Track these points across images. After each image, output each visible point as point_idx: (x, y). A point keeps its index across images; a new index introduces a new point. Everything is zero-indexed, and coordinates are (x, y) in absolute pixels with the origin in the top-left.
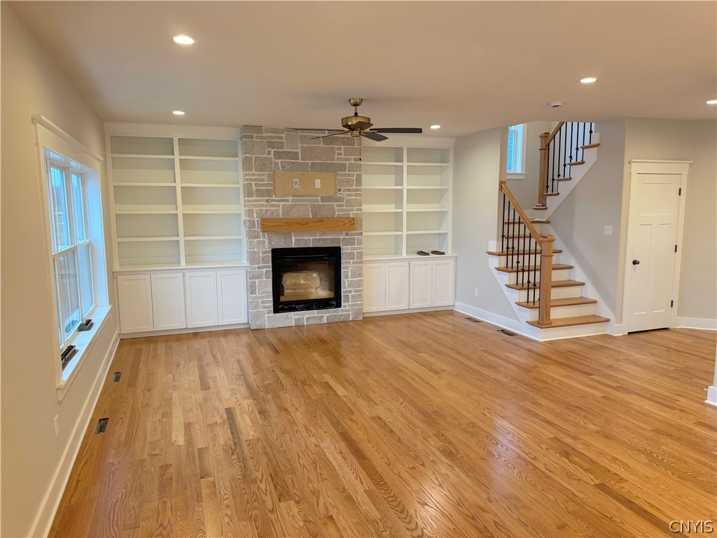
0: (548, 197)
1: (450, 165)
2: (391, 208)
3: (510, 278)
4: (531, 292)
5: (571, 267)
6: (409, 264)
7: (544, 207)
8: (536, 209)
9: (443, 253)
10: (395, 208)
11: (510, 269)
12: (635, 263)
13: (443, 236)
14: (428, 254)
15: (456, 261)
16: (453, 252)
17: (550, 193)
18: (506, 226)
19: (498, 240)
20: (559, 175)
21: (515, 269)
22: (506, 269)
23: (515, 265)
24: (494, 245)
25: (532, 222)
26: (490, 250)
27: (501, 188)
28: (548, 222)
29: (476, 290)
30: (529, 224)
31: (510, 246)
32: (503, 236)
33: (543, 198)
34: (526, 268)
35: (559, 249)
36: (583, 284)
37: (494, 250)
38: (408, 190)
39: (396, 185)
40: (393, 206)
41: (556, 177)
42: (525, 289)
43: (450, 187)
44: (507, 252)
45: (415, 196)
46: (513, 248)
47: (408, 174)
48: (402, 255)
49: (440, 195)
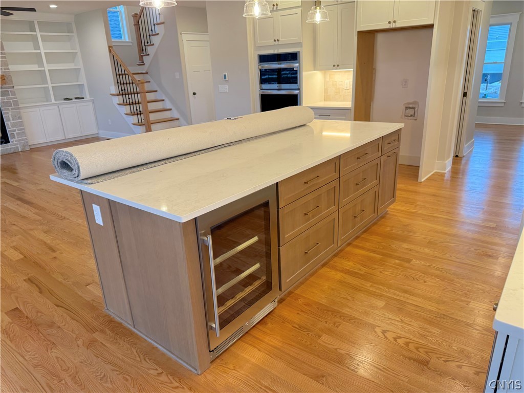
0: (144, 57)
1: (75, 34)
2: (35, 67)
3: (127, 109)
4: (139, 116)
5: (163, 100)
6: (58, 107)
7: (143, 63)
8: (139, 65)
9: (83, 98)
10: (39, 67)
11: (126, 104)
12: (194, 94)
13: (81, 86)
14: (71, 99)
15: (93, 103)
16: (90, 97)
17: (145, 54)
18: (118, 77)
19: (115, 85)
20: (148, 43)
21: (128, 103)
22: (124, 104)
23: (128, 101)
24: (114, 89)
25: (133, 74)
26: (112, 93)
27: (110, 51)
28: (147, 73)
29: (109, 120)
30: (131, 75)
31: (123, 89)
32: (118, 83)
33: (141, 58)
34: (134, 103)
35: (155, 90)
36: (171, 109)
37: (114, 93)
38: (45, 53)
39: (35, 50)
40: (37, 65)
41: (146, 44)
42: (135, 115)
43: (78, 50)
44: (123, 93)
45: (51, 57)
46: (125, 90)
47: (42, 41)
48: (51, 101)
49: (72, 57)
